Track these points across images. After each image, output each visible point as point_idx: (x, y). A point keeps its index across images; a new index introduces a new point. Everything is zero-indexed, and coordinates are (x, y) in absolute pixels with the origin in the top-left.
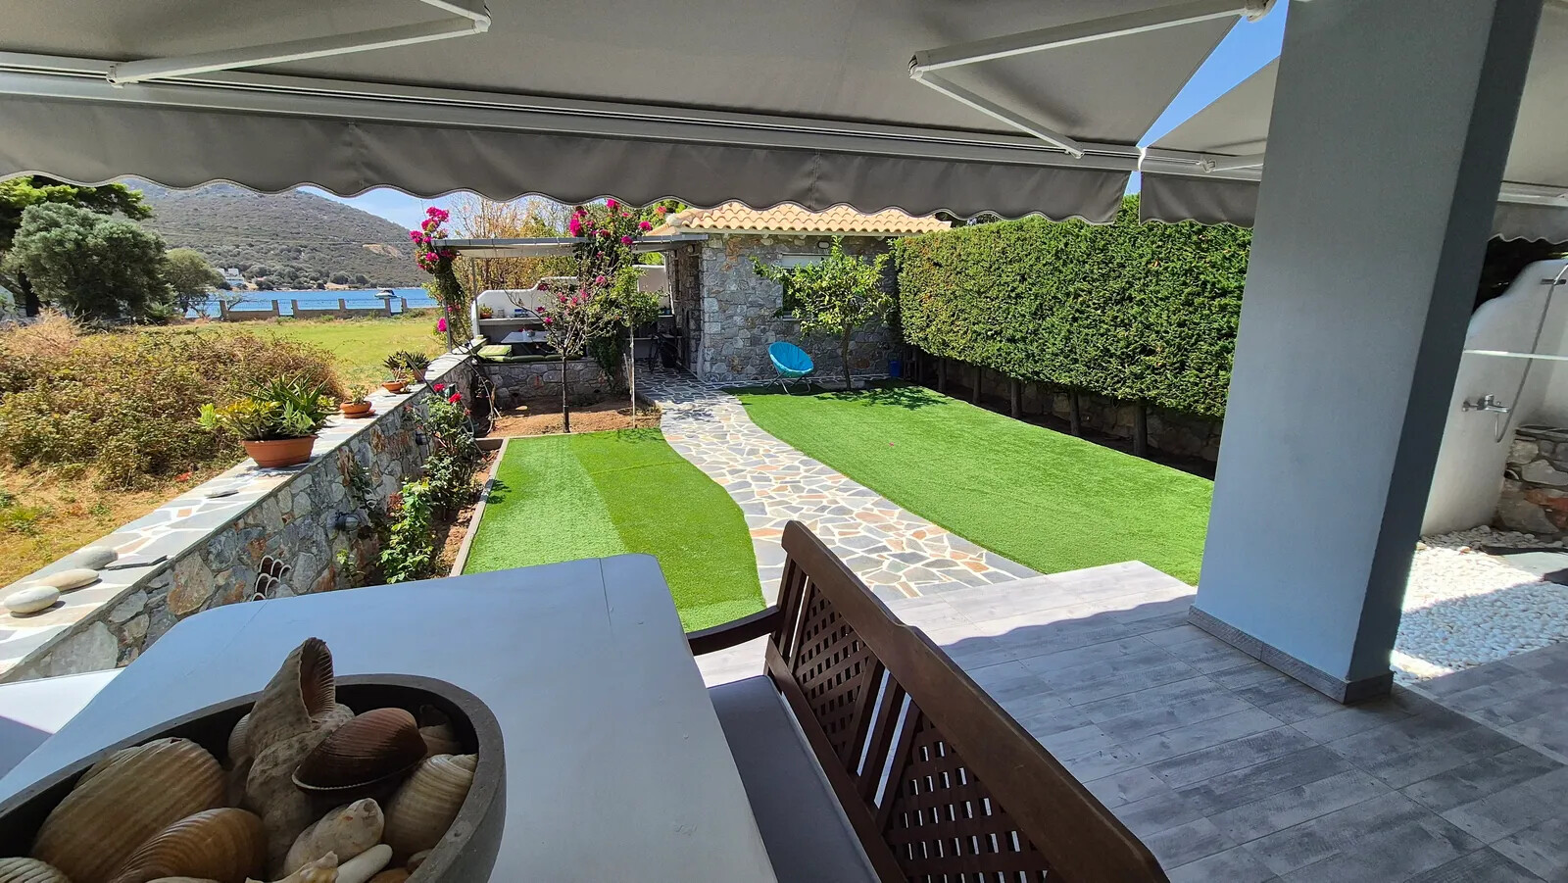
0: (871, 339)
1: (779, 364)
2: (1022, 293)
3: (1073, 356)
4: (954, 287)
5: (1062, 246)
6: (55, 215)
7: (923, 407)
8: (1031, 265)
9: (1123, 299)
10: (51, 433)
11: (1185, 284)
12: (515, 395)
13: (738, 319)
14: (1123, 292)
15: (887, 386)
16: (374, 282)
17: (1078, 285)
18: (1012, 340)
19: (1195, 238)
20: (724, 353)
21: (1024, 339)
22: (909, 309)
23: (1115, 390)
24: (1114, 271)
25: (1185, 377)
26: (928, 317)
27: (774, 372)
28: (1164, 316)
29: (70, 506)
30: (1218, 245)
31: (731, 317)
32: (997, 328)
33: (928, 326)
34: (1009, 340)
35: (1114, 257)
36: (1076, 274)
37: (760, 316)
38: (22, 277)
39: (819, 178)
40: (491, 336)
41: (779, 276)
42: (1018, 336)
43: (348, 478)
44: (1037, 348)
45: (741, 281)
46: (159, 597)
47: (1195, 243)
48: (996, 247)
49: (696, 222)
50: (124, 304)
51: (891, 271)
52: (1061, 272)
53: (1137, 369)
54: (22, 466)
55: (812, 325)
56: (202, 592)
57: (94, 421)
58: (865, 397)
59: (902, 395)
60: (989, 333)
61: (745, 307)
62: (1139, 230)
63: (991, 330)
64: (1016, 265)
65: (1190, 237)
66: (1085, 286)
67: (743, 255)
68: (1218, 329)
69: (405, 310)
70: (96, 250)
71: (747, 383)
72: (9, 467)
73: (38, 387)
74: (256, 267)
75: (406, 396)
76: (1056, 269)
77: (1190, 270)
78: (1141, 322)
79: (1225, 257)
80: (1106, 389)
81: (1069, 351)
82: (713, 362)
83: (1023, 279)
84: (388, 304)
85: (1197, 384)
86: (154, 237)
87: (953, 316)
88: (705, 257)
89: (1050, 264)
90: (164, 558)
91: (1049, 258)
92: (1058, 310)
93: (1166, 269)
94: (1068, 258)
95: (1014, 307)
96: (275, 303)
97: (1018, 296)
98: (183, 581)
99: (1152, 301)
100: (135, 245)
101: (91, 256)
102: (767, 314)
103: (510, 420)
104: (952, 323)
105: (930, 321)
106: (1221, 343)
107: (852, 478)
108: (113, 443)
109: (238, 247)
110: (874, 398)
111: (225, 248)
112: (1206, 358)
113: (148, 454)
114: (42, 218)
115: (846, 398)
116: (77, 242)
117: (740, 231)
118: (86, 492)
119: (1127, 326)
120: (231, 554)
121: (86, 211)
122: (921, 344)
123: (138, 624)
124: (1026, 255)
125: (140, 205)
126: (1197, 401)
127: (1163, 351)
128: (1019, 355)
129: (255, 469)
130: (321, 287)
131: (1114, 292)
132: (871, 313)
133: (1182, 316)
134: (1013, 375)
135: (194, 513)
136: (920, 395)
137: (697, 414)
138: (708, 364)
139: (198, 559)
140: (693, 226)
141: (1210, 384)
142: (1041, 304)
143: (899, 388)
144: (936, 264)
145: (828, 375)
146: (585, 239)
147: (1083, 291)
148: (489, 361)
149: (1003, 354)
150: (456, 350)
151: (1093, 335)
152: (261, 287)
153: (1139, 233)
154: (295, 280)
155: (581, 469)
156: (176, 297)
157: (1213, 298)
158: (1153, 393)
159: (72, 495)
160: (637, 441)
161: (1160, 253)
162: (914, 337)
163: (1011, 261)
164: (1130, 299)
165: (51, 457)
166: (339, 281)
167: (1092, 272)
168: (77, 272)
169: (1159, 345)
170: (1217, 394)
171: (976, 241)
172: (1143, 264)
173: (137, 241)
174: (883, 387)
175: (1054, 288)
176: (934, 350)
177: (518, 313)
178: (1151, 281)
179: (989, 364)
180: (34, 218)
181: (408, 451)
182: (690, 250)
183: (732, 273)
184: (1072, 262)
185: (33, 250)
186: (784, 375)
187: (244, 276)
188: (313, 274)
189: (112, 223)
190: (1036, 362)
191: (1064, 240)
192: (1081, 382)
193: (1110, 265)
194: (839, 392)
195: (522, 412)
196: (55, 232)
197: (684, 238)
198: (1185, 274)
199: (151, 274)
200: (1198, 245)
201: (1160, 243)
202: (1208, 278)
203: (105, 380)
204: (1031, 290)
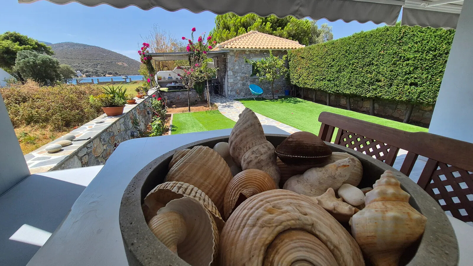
0: (279, 84)
1: (252, 91)
2: (333, 65)
3: (351, 84)
4: (309, 65)
5: (348, 48)
6: (26, 54)
7: (299, 103)
8: (337, 56)
9: (370, 64)
10: (36, 115)
11: (393, 57)
12: (171, 102)
13: (239, 78)
14: (370, 62)
15: (286, 98)
16: (120, 74)
17: (353, 61)
18: (329, 80)
19: (398, 42)
20: (234, 88)
21: (333, 80)
22: (293, 73)
23: (366, 94)
24: (367, 55)
25: (392, 88)
26: (299, 75)
27: (251, 94)
28: (385, 69)
29: (44, 136)
30: (406, 44)
31: (236, 77)
32: (324, 77)
33: (299, 78)
34: (328, 81)
35: (367, 51)
36: (353, 57)
37: (245, 76)
38: (19, 73)
39: (301, 6)
40: (162, 84)
41: (253, 63)
42: (332, 79)
43: (133, 121)
44: (338, 82)
45: (240, 66)
46: (90, 150)
47: (398, 44)
48: (324, 50)
49: (226, 46)
50: (48, 81)
51: (287, 61)
52: (347, 57)
53: (374, 87)
54: (28, 125)
55: (263, 78)
56: (101, 150)
57: (48, 111)
58: (280, 101)
59: (291, 100)
60: (321, 79)
61: (241, 74)
62: (377, 41)
63: (322, 78)
64: (331, 56)
65: (396, 42)
66: (357, 61)
67: (240, 57)
68: (405, 72)
69: (131, 81)
70: (39, 65)
71: (241, 98)
72: (25, 125)
73: (30, 101)
74: (85, 70)
75: (144, 99)
76: (346, 56)
77: (396, 53)
78: (377, 72)
79: (409, 47)
80: (363, 94)
81: (350, 83)
82: (231, 91)
83: (334, 60)
84: (126, 80)
85: (396, 91)
86: (56, 60)
87: (308, 74)
88: (228, 58)
89: (344, 54)
90: (90, 138)
91: (344, 52)
92: (346, 70)
93: (386, 53)
94: (350, 52)
95: (330, 70)
96: (92, 80)
97: (332, 66)
98: (95, 146)
99: (381, 64)
100: (50, 63)
101: (38, 66)
102: (247, 76)
103: (171, 109)
104: (308, 77)
105: (300, 76)
106: (406, 76)
107: (283, 123)
108: (54, 117)
109: (79, 64)
110: (283, 101)
111: (75, 65)
112: (400, 82)
113: (64, 121)
114: (23, 55)
115: (274, 101)
116: (34, 63)
117: (240, 49)
118: (47, 132)
119: (371, 73)
120: (107, 139)
121: (35, 52)
122: (297, 84)
123: (86, 158)
124: (335, 52)
125: (50, 51)
126: (396, 96)
127: (384, 81)
128: (332, 85)
129: (107, 116)
130: (104, 76)
131: (367, 62)
132: (282, 74)
133: (392, 68)
134: (329, 92)
135: (93, 127)
136: (297, 100)
137: (229, 106)
138: (229, 92)
139: (98, 139)
140: (225, 47)
141: (401, 90)
142: (340, 68)
143: (289, 98)
144: (302, 58)
145: (266, 95)
146: (192, 52)
147: (355, 63)
148: (163, 92)
149: (326, 85)
150: (153, 88)
151: (358, 77)
152: (87, 76)
153: (377, 42)
154: (96, 74)
155: (197, 121)
156: (63, 79)
157: (404, 62)
158: (380, 94)
159: (44, 133)
160: (212, 114)
161: (384, 48)
162: (294, 82)
163: (329, 55)
164: (373, 64)
165: (36, 122)
166: (110, 74)
167: (359, 56)
168: (34, 71)
169: (382, 79)
170: (404, 93)
171: (317, 49)
172: (378, 52)
173: (51, 61)
174: (285, 98)
175: (345, 62)
176: (301, 86)
177: (169, 78)
178: (381, 57)
179: (321, 89)
180: (20, 55)
181: (146, 116)
182: (223, 56)
183: (237, 63)
184: (351, 53)
185: (21, 65)
186: (254, 95)
187: (82, 73)
188: (102, 72)
189: (43, 56)
190: (338, 87)
191: (349, 46)
192: (354, 92)
193: (366, 53)
194: (271, 100)
195: (174, 107)
196: (27, 59)
197: (222, 51)
198: (394, 54)
199: (56, 71)
200: (399, 44)
201: (385, 45)
202: (402, 55)
203: (49, 99)
204: (336, 64)
